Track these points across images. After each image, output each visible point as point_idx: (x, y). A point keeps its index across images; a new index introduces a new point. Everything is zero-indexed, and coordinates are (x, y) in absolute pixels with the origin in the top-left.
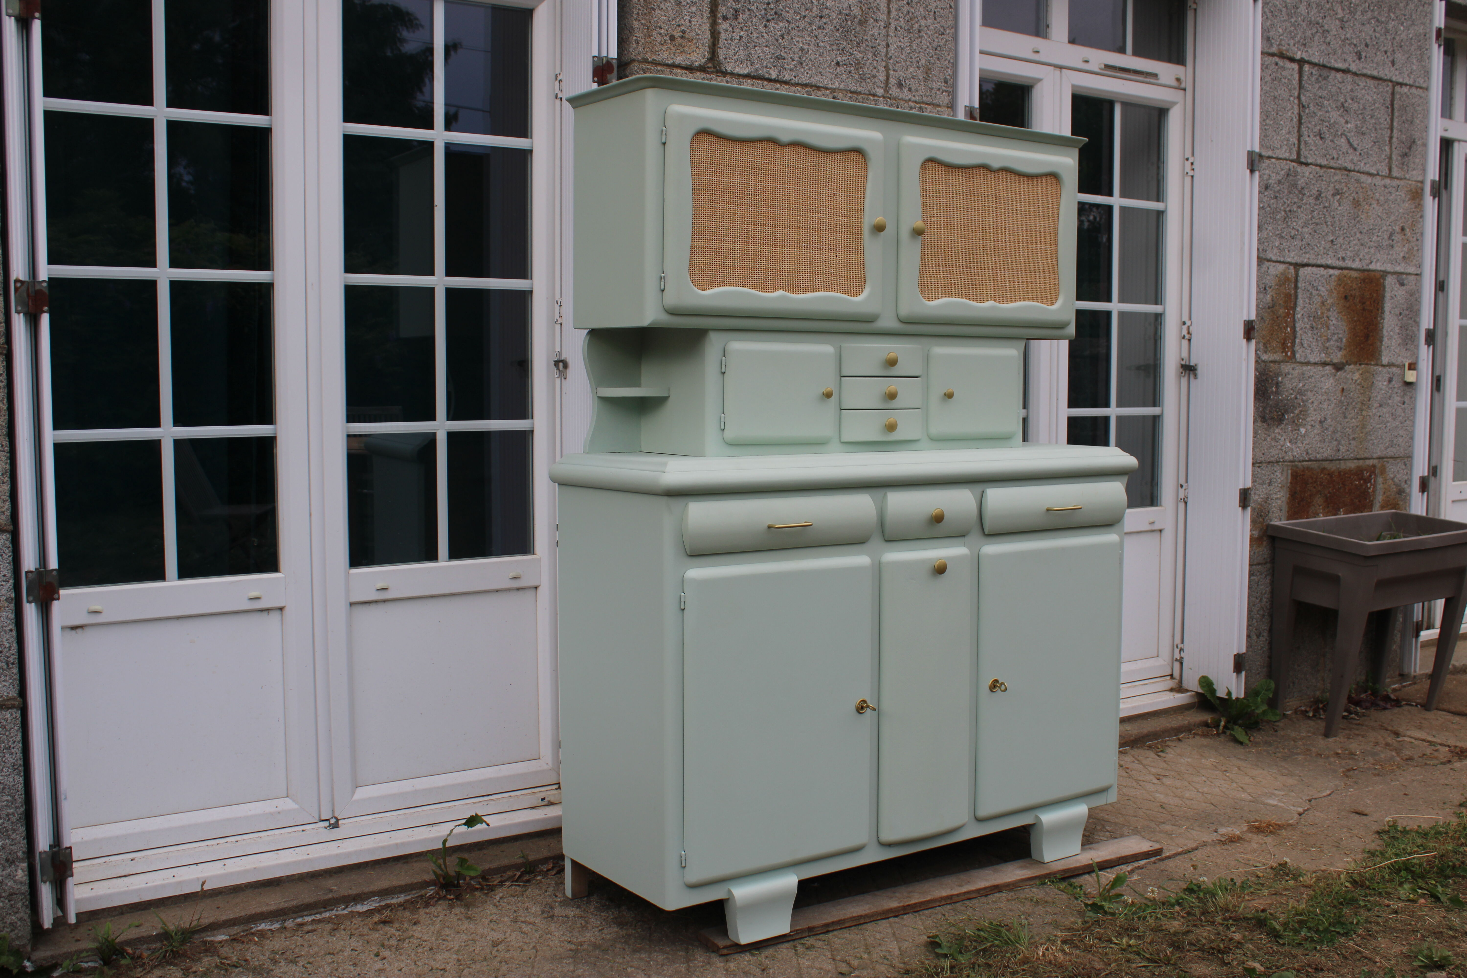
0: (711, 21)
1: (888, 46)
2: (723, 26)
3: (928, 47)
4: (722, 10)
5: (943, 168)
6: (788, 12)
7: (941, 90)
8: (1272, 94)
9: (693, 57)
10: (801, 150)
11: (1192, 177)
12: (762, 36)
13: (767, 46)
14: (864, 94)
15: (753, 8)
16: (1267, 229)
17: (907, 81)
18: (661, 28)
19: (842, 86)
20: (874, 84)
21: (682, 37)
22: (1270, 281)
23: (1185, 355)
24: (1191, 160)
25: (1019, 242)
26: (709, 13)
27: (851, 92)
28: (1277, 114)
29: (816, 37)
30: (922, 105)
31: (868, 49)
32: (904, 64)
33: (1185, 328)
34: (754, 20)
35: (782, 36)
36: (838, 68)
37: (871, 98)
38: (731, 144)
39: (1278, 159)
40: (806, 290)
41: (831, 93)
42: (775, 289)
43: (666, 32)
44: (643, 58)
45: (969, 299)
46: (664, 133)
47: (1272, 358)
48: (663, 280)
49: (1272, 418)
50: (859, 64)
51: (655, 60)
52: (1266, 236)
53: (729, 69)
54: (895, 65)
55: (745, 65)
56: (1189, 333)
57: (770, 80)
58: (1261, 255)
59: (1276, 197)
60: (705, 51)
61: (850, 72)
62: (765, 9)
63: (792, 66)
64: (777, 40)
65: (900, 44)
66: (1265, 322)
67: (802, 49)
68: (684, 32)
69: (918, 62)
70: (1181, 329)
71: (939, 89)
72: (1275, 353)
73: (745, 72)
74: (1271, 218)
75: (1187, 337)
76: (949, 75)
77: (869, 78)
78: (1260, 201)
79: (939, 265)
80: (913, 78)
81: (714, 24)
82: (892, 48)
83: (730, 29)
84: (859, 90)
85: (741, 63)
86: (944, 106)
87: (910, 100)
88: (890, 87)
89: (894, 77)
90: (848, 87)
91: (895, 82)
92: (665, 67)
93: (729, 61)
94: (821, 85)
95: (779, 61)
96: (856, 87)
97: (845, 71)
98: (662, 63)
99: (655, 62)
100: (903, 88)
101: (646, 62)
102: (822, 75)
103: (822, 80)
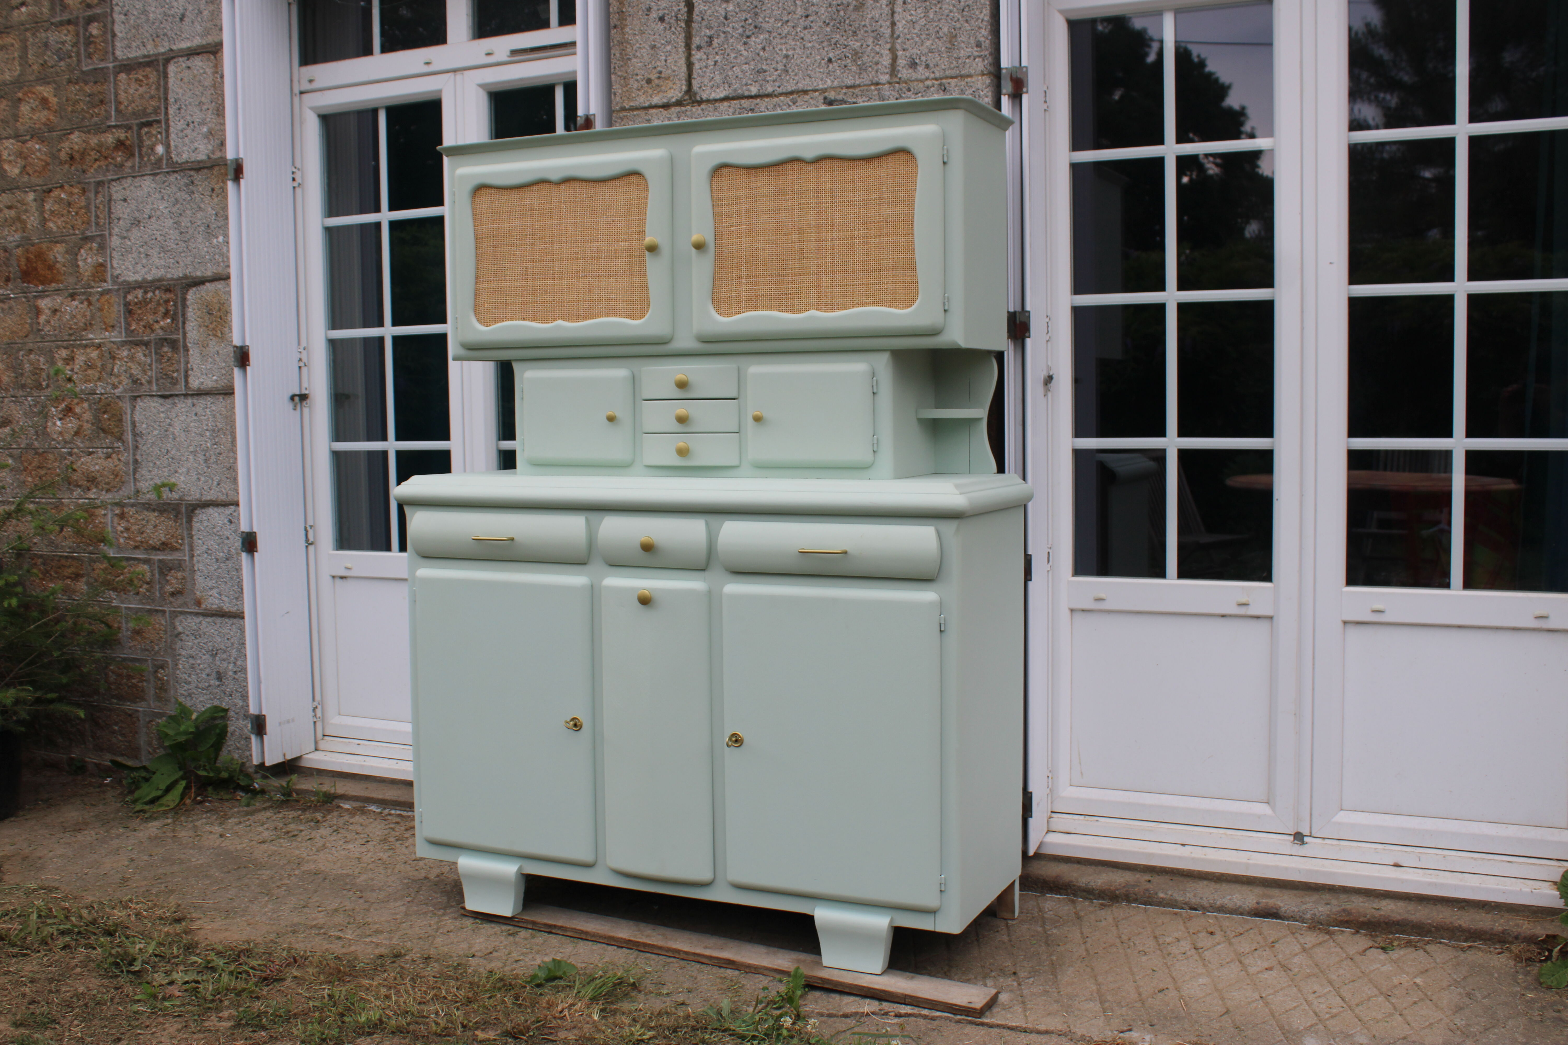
0: (686, 54)
1: (893, 24)
2: (697, 55)
3: (951, 11)
4: (696, 41)
6: (768, 22)
7: (972, 58)
9: (670, 94)
10: (577, 184)
12: (741, 55)
13: (746, 64)
14: (864, 86)
15: (728, 29)
17: (922, 58)
18: (637, 75)
19: (836, 83)
20: (877, 71)
21: (659, 78)
26: (685, 47)
27: (848, 87)
29: (802, 38)
31: (866, 35)
32: (917, 39)
34: (731, 41)
35: (764, 49)
36: (831, 65)
37: (873, 88)
40: (586, 318)
41: (819, 93)
43: (642, 77)
44: (619, 108)
50: (856, 53)
51: (633, 106)
53: (704, 97)
54: (905, 43)
55: (722, 88)
57: (749, 97)
60: (682, 85)
61: (845, 66)
62: (743, 27)
63: (774, 77)
64: (759, 55)
65: (910, 18)
67: (787, 56)
69: (938, 32)
73: (722, 95)
76: (984, 36)
77: (870, 67)
80: (931, 52)
81: (689, 56)
82: (900, 26)
83: (705, 57)
84: (857, 82)
85: (718, 87)
86: (978, 75)
87: (927, 79)
88: (899, 70)
89: (903, 58)
90: (844, 83)
91: (906, 62)
92: (641, 110)
93: (704, 88)
94: (809, 88)
95: (761, 75)
96: (855, 80)
97: (839, 67)
98: (639, 107)
99: (632, 108)
100: (918, 67)
101: (623, 110)
102: (810, 78)
103: (810, 83)
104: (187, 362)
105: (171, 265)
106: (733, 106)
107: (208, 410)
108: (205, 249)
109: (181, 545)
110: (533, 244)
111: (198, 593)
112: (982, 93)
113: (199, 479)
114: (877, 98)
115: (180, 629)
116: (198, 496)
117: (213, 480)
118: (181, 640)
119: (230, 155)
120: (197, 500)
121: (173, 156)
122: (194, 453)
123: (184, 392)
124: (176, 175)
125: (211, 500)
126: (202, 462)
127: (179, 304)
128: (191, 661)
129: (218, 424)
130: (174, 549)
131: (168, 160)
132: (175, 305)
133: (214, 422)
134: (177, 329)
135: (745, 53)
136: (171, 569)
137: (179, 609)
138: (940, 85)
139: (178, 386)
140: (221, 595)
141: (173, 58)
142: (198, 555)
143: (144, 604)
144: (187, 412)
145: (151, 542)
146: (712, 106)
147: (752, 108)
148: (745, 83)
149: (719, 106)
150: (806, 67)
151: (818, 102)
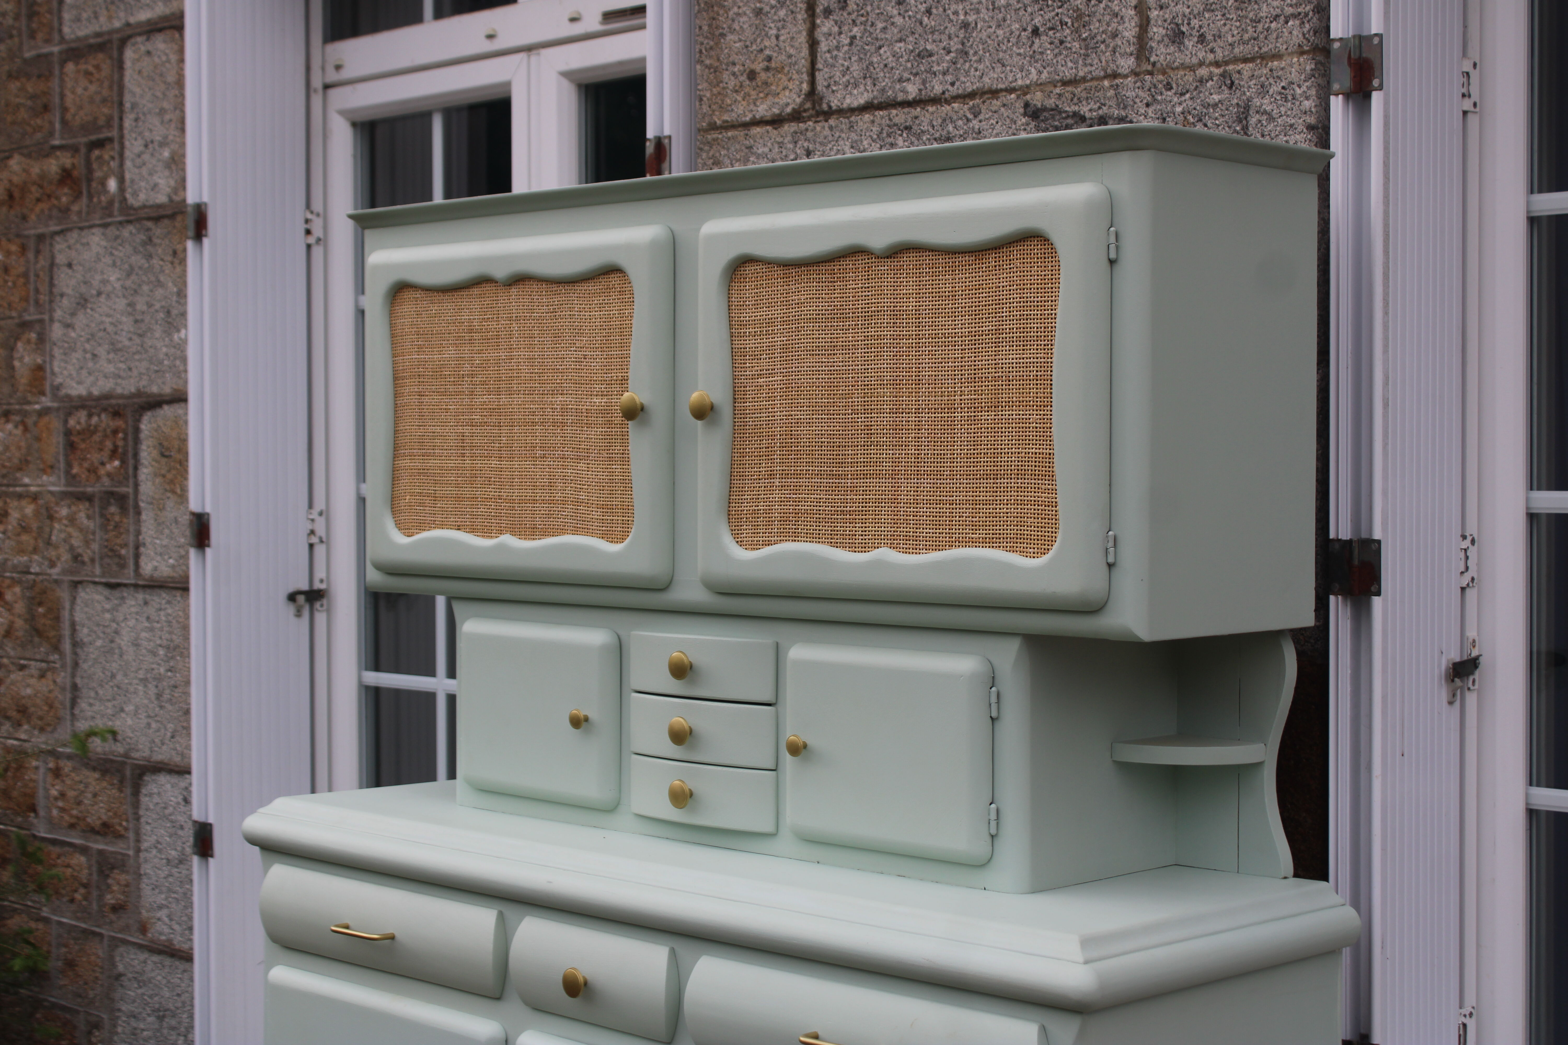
0: (808, 25)
2: (824, 27)
9: (784, 99)
12: (893, 24)
13: (900, 40)
14: (1092, 79)
17: (1192, 22)
18: (734, 64)
19: (1045, 76)
20: (1114, 51)
21: (767, 69)
26: (806, 11)
27: (1065, 83)
30: (1230, 67)
35: (929, 12)
36: (1037, 41)
37: (1106, 83)
40: (546, 533)
41: (1018, 97)
42: (501, 531)
43: (742, 68)
44: (710, 124)
50: (1080, 17)
51: (727, 121)
53: (835, 104)
55: (862, 88)
57: (906, 104)
60: (801, 83)
61: (1062, 42)
63: (946, 65)
64: (920, 23)
67: (965, 25)
68: (769, 59)
71: (1277, 16)
73: (862, 101)
77: (1103, 42)
79: (771, 476)
80: (1209, 11)
81: (812, 29)
83: (836, 29)
84: (1081, 74)
85: (856, 86)
86: (1291, 54)
87: (1201, 64)
88: (1152, 48)
89: (1160, 23)
90: (1058, 75)
91: (1164, 32)
92: (740, 129)
93: (834, 88)
94: (1001, 86)
95: (924, 61)
96: (1076, 68)
97: (1051, 43)
98: (736, 123)
99: (726, 124)
100: (1186, 41)
101: (713, 129)
102: (1003, 65)
103: (1003, 76)
104: (138, 533)
105: (122, 374)
106: (878, 121)
107: (162, 613)
108: (164, 350)
109: (126, 829)
111: (144, 914)
112: (1298, 91)
113: (149, 725)
114: (1113, 103)
115: (121, 968)
116: (147, 753)
117: (166, 729)
118: (122, 986)
119: (191, 198)
120: (144, 759)
121: (128, 196)
122: (144, 681)
123: (133, 582)
124: (131, 228)
125: (161, 762)
126: (153, 697)
127: (130, 438)
128: (133, 1023)
129: (174, 637)
130: (119, 836)
131: (121, 202)
132: (125, 439)
133: (170, 633)
134: (127, 478)
135: (899, 20)
136: (113, 868)
137: (120, 936)
138: (1223, 75)
139: (126, 571)
140: (171, 920)
141: (130, 37)
142: (146, 850)
143: (78, 919)
144: (137, 613)
145: (89, 820)
146: (845, 124)
147: (908, 124)
148: (899, 76)
149: (857, 122)
150: (996, 45)
151: (1014, 113)
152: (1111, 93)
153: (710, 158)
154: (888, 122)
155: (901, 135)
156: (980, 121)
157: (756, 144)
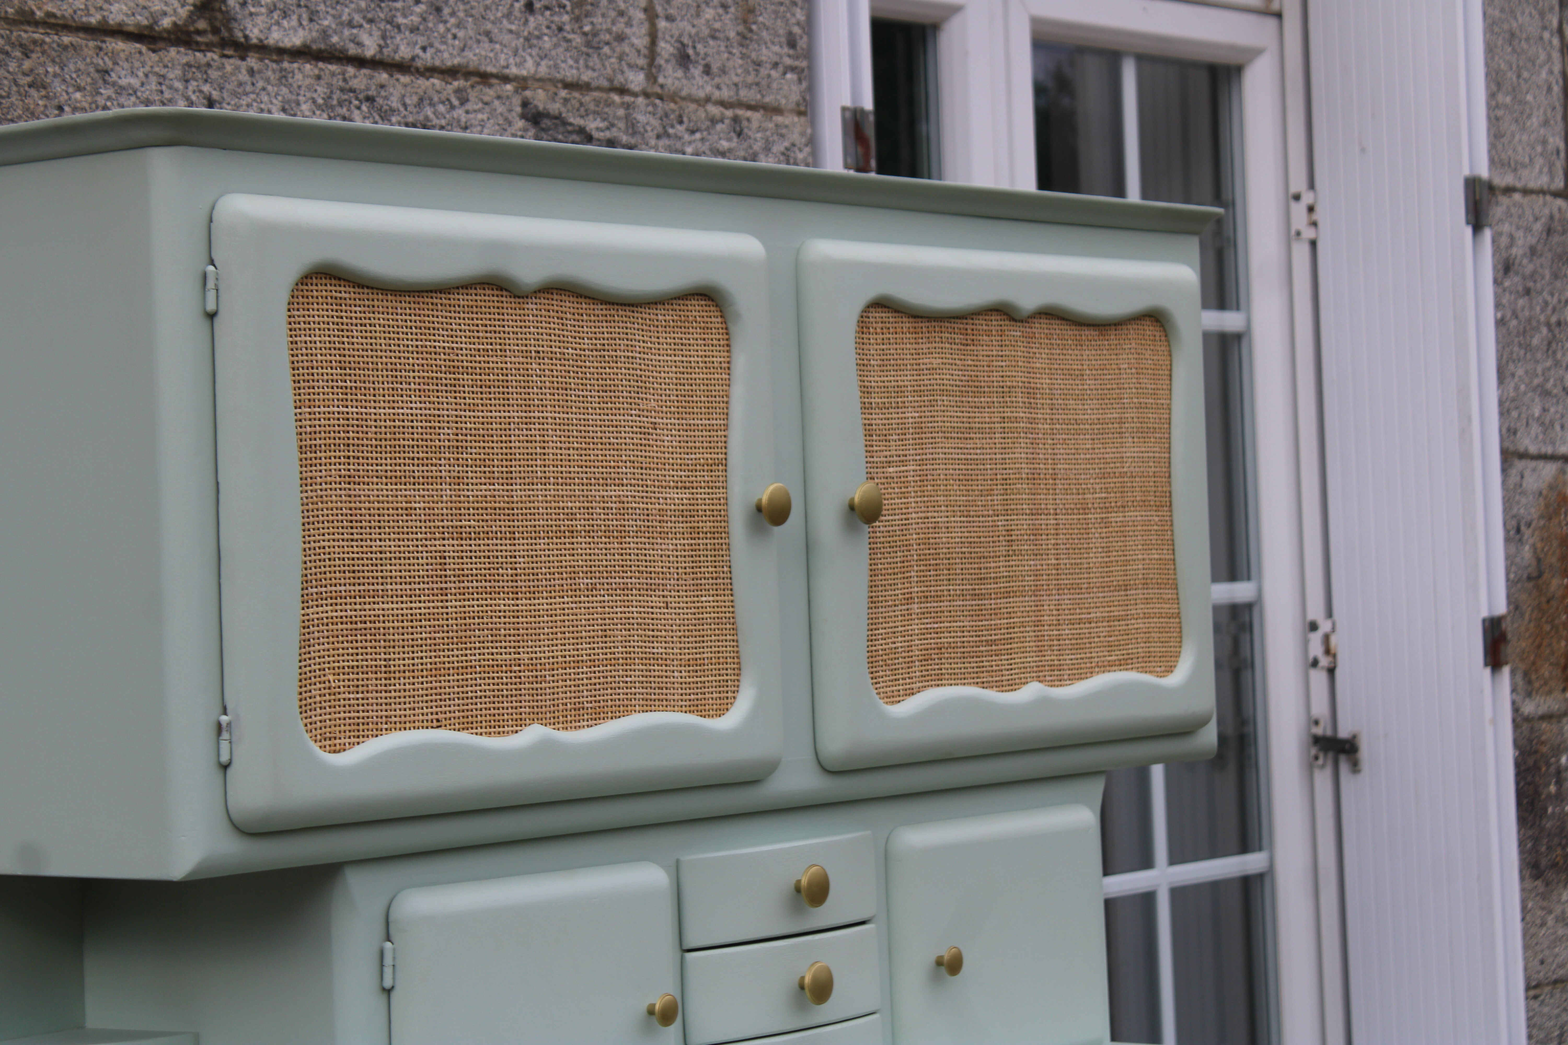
5: (907, 324)
7: (781, 68)
8: (1506, 26)
10: (568, 305)
11: (1313, 244)
14: (597, 89)
16: (1513, 375)
17: (699, 46)
20: (620, 59)
22: (1530, 509)
23: (1320, 707)
24: (1308, 198)
25: (1085, 509)
27: (568, 86)
28: (1519, 76)
30: (740, 112)
33: (1316, 639)
36: (531, 19)
37: (616, 98)
38: (390, 302)
39: (1526, 192)
40: (598, 716)
41: (516, 91)
42: (520, 723)
44: (21, 12)
45: (983, 685)
46: (211, 284)
47: (1542, 710)
48: (225, 735)
49: (1554, 865)
51: (54, 15)
52: (1512, 394)
53: (254, 34)
56: (1328, 651)
57: (360, 62)
58: (1507, 444)
59: (1528, 292)
61: (560, 29)
63: (416, 19)
66: (1522, 615)
70: (1306, 643)
71: (776, 64)
72: (1550, 692)
74: (1520, 345)
75: (1324, 661)
76: (798, 24)
77: (607, 43)
78: (1498, 305)
79: (909, 600)
80: (714, 37)
84: (585, 77)
85: (285, 15)
87: (708, 100)
88: (660, 66)
89: (668, 37)
90: (559, 72)
91: (671, 50)
92: (81, 35)
93: (253, 10)
94: (490, 69)
95: (383, 5)
96: (578, 69)
97: (548, 27)
98: (70, 23)
99: (53, 21)
100: (691, 66)
101: (29, 23)
102: (491, 41)
103: (491, 55)
106: (326, 78)
110: (458, 480)
114: (621, 125)
138: (732, 119)
146: (274, 71)
147: (370, 93)
148: (348, 18)
149: (293, 72)
150: (482, 10)
151: (510, 111)
152: (621, 112)
153: (25, 74)
154: (341, 83)
155: (359, 108)
156: (467, 112)
157: (117, 68)
